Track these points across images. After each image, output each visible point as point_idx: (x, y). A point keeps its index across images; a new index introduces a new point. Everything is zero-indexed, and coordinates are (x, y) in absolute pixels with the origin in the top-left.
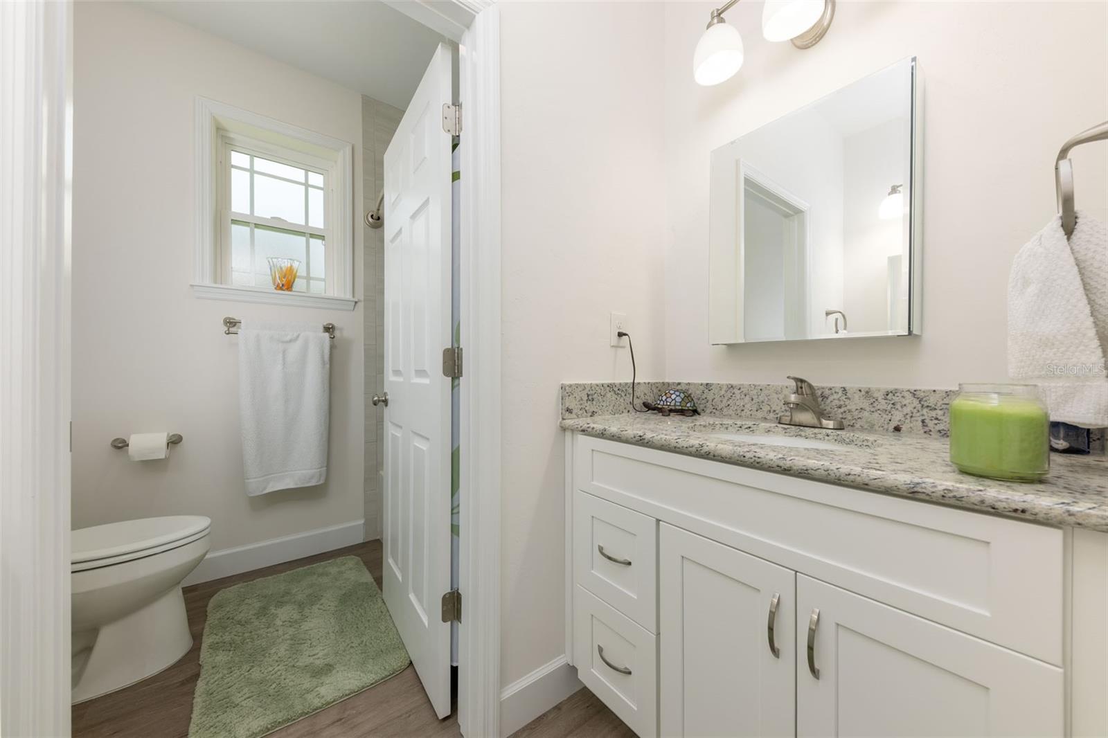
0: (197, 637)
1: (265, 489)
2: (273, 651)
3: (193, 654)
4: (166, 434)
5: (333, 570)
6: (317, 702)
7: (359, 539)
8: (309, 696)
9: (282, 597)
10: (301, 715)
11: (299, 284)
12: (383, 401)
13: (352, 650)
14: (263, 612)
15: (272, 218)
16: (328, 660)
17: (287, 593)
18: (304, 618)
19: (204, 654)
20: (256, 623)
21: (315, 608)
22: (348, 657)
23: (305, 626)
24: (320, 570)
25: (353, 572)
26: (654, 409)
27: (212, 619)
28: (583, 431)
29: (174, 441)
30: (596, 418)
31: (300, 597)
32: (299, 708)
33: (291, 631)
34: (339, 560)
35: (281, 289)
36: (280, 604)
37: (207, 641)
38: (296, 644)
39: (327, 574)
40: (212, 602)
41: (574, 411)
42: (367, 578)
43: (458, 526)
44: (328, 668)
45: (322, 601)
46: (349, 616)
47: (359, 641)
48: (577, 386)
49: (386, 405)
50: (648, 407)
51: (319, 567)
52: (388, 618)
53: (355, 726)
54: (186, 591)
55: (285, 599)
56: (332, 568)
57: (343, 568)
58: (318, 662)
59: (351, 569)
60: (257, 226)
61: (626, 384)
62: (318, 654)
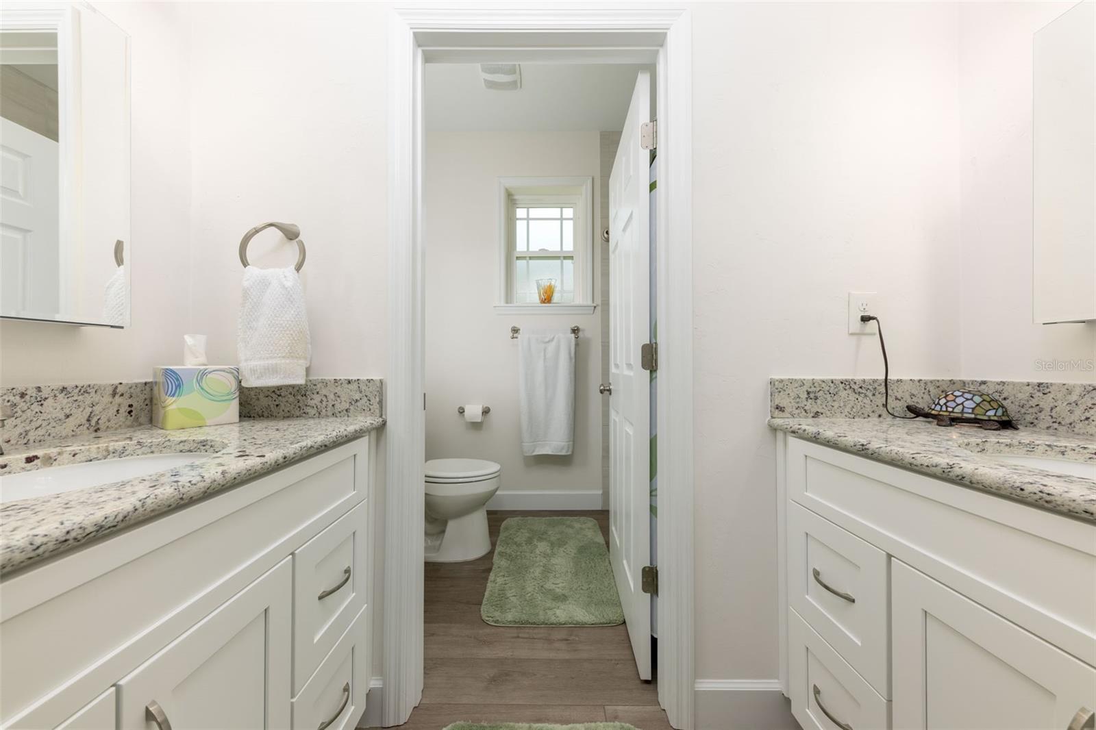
0: (493, 545)
1: (534, 451)
2: (532, 571)
3: (490, 554)
4: (481, 406)
5: (577, 525)
6: (553, 619)
7: (599, 508)
8: (550, 613)
9: (542, 534)
10: (543, 623)
11: (556, 297)
12: (608, 390)
13: (582, 591)
14: (529, 541)
15: (540, 250)
16: (566, 592)
17: (545, 533)
18: (553, 554)
19: (496, 557)
20: (525, 547)
21: (562, 549)
22: (578, 596)
23: (554, 561)
24: (568, 522)
25: (589, 531)
26: (927, 415)
27: (502, 536)
28: (793, 432)
29: (486, 412)
30: (821, 420)
31: (553, 539)
32: (542, 618)
33: (544, 561)
34: (582, 519)
35: (544, 303)
36: (540, 539)
37: (498, 549)
38: (547, 570)
39: (572, 527)
40: (504, 524)
41: (788, 410)
42: (600, 539)
43: (656, 508)
44: (563, 598)
45: (566, 546)
46: (583, 565)
47: (588, 587)
48: (791, 381)
49: (610, 394)
50: (915, 412)
51: (568, 520)
52: (612, 577)
53: (576, 650)
54: (489, 513)
55: (544, 537)
56: (577, 523)
57: (584, 526)
58: (557, 590)
59: (589, 528)
60: (531, 258)
61: (875, 381)
62: (558, 584)
